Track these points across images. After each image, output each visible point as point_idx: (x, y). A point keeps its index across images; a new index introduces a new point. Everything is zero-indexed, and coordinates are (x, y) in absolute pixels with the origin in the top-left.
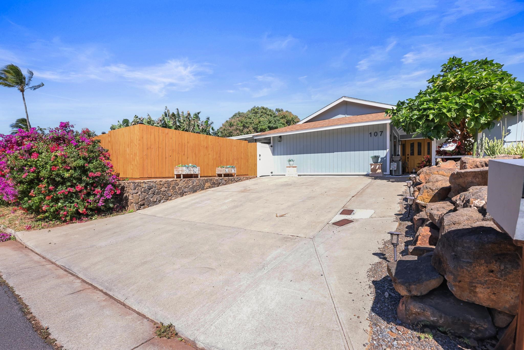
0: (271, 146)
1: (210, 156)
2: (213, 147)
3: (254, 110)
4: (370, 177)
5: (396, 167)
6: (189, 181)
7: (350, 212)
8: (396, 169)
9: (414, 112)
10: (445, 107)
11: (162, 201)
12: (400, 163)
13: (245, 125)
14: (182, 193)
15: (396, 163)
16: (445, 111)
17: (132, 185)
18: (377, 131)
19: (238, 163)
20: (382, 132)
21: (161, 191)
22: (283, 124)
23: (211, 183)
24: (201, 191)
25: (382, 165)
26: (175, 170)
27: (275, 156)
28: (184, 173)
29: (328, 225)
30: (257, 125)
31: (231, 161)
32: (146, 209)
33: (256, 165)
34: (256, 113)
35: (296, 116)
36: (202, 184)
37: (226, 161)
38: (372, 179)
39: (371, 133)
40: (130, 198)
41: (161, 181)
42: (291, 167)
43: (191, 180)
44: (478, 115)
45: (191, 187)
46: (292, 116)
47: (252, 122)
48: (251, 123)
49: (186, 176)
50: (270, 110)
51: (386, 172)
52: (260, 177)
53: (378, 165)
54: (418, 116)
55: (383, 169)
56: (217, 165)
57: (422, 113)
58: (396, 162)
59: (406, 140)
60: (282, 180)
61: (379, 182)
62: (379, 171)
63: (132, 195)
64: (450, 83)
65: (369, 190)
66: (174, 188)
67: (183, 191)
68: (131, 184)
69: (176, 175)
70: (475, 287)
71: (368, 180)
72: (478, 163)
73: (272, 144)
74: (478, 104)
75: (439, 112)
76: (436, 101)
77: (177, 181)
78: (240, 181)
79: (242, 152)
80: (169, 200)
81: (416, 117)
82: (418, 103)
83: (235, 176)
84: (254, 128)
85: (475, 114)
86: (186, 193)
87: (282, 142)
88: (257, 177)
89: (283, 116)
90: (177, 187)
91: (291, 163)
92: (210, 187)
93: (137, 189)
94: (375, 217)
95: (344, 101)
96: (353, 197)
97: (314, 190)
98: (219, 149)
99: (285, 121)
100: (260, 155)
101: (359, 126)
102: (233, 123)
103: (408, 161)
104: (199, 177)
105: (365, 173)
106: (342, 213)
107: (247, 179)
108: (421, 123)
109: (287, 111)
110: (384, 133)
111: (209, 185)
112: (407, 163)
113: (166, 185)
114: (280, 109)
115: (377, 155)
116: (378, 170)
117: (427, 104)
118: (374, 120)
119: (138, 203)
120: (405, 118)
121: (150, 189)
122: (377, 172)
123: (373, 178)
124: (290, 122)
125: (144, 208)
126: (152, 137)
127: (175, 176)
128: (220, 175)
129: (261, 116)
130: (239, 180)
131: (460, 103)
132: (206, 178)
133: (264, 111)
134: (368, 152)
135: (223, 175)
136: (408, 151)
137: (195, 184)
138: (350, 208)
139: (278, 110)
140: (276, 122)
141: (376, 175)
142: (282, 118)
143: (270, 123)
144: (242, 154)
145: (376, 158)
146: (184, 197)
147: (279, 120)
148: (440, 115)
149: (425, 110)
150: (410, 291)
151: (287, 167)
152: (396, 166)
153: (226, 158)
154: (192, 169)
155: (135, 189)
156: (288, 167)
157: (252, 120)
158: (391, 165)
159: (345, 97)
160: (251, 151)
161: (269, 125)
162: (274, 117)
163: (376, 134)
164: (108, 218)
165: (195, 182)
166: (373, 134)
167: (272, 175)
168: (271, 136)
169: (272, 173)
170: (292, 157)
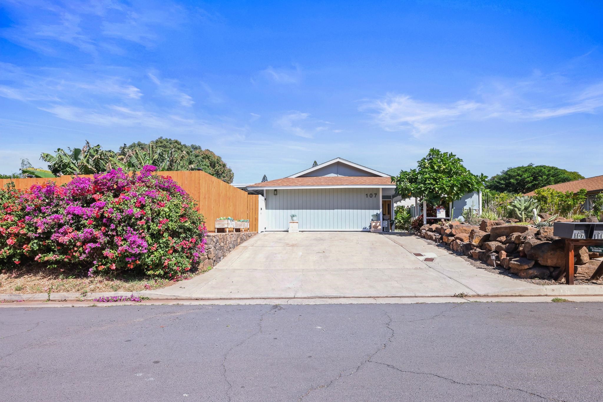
0: (265, 199)
2: (232, 198)
3: (161, 142)
4: (368, 232)
8: (387, 227)
18: (372, 193)
20: (376, 194)
26: (216, 223)
28: (229, 227)
33: (257, 219)
37: (238, 214)
39: (367, 194)
42: (295, 222)
46: (216, 158)
49: (221, 230)
53: (379, 222)
59: (385, 201)
69: (218, 229)
79: (245, 204)
83: (248, 231)
87: (278, 195)
88: (258, 233)
89: (205, 156)
91: (295, 218)
92: (240, 243)
95: (338, 161)
98: (235, 201)
100: (261, 209)
105: (361, 230)
107: (254, 235)
109: (208, 150)
110: (377, 195)
114: (196, 145)
116: (379, 226)
122: (378, 228)
123: (378, 233)
124: (215, 164)
127: (216, 230)
134: (364, 210)
139: (194, 147)
144: (245, 207)
145: (377, 217)
151: (290, 223)
152: (387, 224)
153: (238, 211)
158: (383, 223)
159: (340, 158)
160: (252, 204)
163: (371, 196)
166: (368, 195)
167: (265, 231)
168: (265, 189)
169: (265, 229)
170: (293, 212)
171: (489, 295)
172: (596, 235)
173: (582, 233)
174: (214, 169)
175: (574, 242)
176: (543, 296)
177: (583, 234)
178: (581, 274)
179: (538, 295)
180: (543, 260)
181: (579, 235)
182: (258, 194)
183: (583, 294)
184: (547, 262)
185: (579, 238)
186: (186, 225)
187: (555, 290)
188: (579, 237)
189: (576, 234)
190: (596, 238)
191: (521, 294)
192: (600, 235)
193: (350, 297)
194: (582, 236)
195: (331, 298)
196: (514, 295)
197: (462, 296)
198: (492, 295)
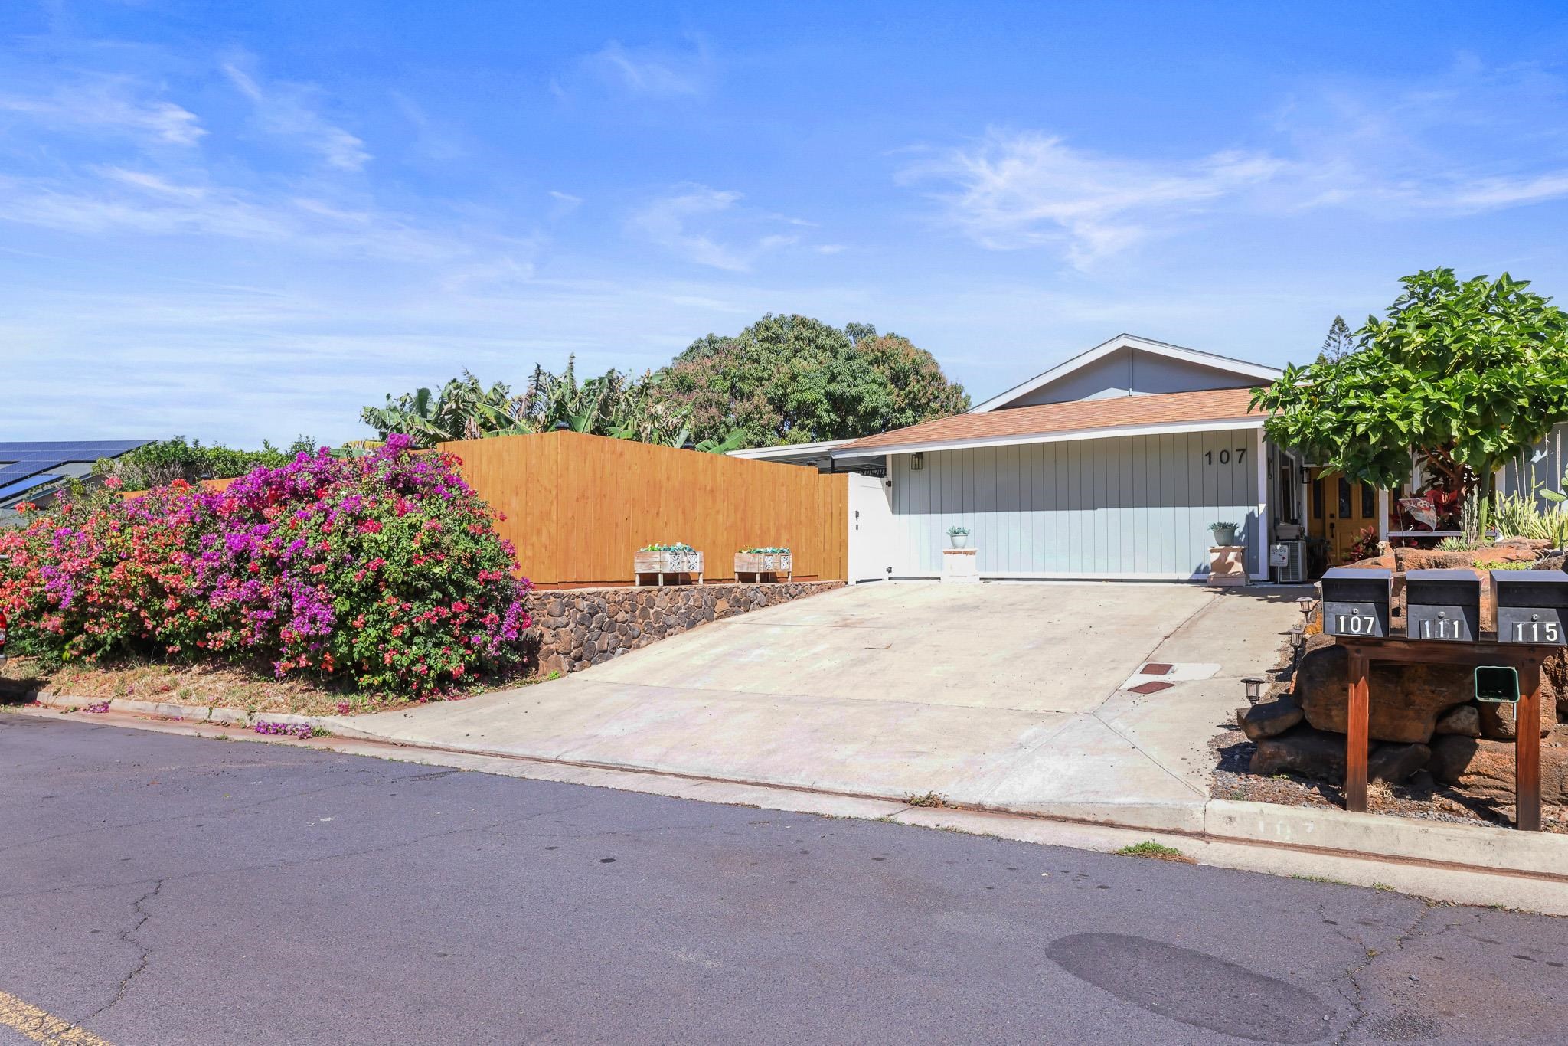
0: (889, 484)
1: (720, 518)
2: (727, 490)
3: (767, 329)
4: (1209, 587)
5: (1286, 557)
6: (678, 593)
7: (1164, 669)
8: (1286, 565)
9: (1325, 412)
10: (1394, 409)
11: (620, 650)
12: (1300, 545)
13: (739, 385)
14: (662, 630)
15: (1286, 547)
16: (1393, 417)
17: (553, 604)
18: (1228, 448)
19: (792, 537)
20: (1244, 451)
21: (616, 621)
22: (882, 385)
23: (731, 602)
24: (705, 623)
25: (1246, 551)
26: (636, 560)
27: (902, 516)
28: (667, 571)
29: (1117, 692)
30: (784, 387)
31: (773, 532)
32: (586, 670)
33: (844, 545)
34: (776, 339)
35: (925, 353)
36: (709, 603)
37: (758, 532)
38: (1216, 592)
39: (1209, 454)
40: (547, 638)
41: (616, 593)
42: (960, 553)
43: (683, 590)
44: (1478, 431)
45: (683, 611)
46: (912, 356)
47: (765, 375)
48: (760, 379)
49: (672, 579)
50: (829, 332)
51: (1257, 572)
52: (857, 582)
53: (1234, 549)
54: (1333, 424)
55: (1249, 561)
56: (736, 544)
57: (1344, 417)
58: (1287, 544)
60: (934, 594)
61: (1234, 600)
62: (1238, 568)
63: (554, 630)
64: (1413, 345)
65: (1206, 623)
66: (644, 613)
67: (664, 623)
68: (552, 599)
69: (641, 575)
70: (1330, 710)
71: (1203, 596)
72: (1424, 561)
73: (889, 477)
74: (1475, 405)
75: (1380, 419)
76: (1378, 389)
77: (652, 594)
78: (803, 595)
79: (801, 503)
80: (635, 648)
81: (1329, 425)
82: (1335, 390)
83: (790, 578)
84: (771, 400)
85: (1470, 430)
86: (672, 630)
87: (925, 471)
88: (846, 583)
89: (880, 354)
90: (652, 611)
91: (960, 539)
92: (727, 614)
93: (567, 613)
94: (1223, 677)
95: (1125, 347)
96: (1166, 638)
97: (1055, 622)
98: (743, 496)
99: (888, 373)
100: (857, 514)
101: (1174, 434)
102: (690, 377)
103: (1333, 536)
104: (701, 581)
106: (1144, 671)
107: (822, 590)
108: (1339, 441)
109: (892, 336)
110: (1249, 454)
111: (727, 606)
112: (1329, 543)
113: (626, 604)
114: (864, 324)
115: (1229, 521)
116: (1234, 566)
117: (1357, 396)
118: (1219, 416)
119: (569, 654)
120: (1300, 425)
121: (592, 615)
122: (1230, 572)
123: (1220, 589)
124: (907, 377)
125: (582, 668)
126: (587, 465)
127: (638, 579)
128: (746, 577)
129: (795, 353)
130: (800, 592)
131: (1435, 401)
132: (718, 586)
133: (807, 333)
134: (1201, 509)
135: (758, 578)
136: (1332, 502)
137: (691, 603)
138: (1162, 660)
139: (856, 331)
140: (855, 378)
141: (1228, 583)
142: (876, 361)
143: (833, 378)
144: (803, 510)
145: (1225, 530)
146: (669, 640)
147: (866, 372)
148: (1383, 426)
149: (1352, 409)
150: (1262, 729)
151: (946, 553)
152: (1286, 554)
153: (761, 524)
154: (685, 559)
155: (562, 614)
156: (950, 553)
157: (765, 369)
158: (1272, 552)
160: (829, 500)
161: (832, 387)
162: (849, 359)
163: (1225, 457)
164: (509, 691)
165: (691, 596)
166: (1215, 457)
167: (890, 579)
168: (888, 452)
169: (890, 572)
170: (958, 520)
171: (1013, 810)
172: (1427, 623)
173: (1368, 614)
174: (902, 393)
175: (1362, 648)
176: (1190, 835)
177: (1372, 619)
178: (1489, 776)
179: (1171, 828)
180: (1312, 709)
181: (1356, 621)
182: (847, 472)
183: (1344, 844)
184: (1330, 717)
185: (1356, 632)
186: (435, 571)
187: (1238, 819)
188: (1356, 628)
189: (1342, 618)
190: (1428, 636)
191: (1114, 818)
192: (1442, 623)
193: (663, 774)
194: (1365, 624)
195: (626, 770)
196: (1088, 818)
197: (929, 803)
198: (1019, 810)
